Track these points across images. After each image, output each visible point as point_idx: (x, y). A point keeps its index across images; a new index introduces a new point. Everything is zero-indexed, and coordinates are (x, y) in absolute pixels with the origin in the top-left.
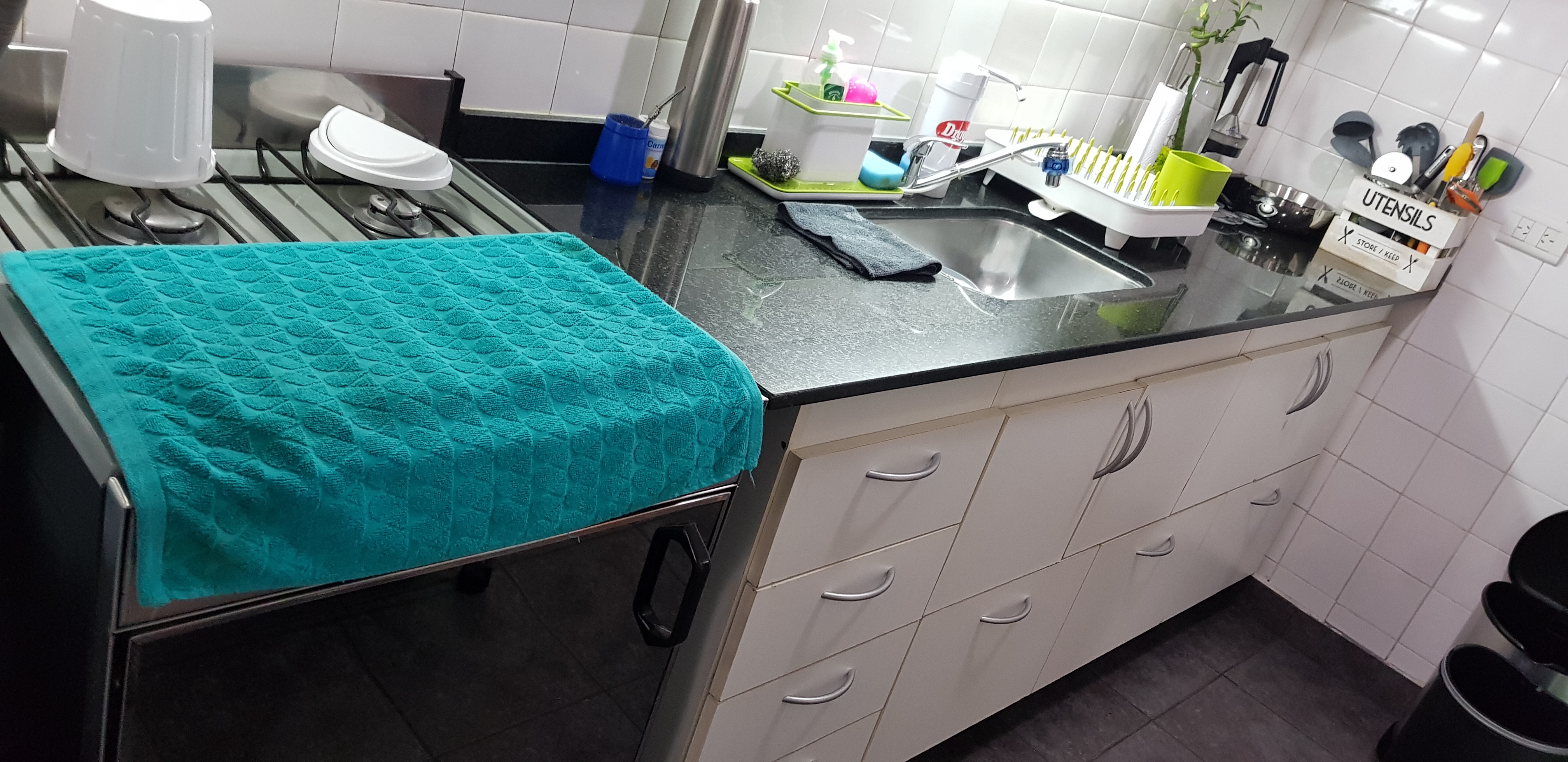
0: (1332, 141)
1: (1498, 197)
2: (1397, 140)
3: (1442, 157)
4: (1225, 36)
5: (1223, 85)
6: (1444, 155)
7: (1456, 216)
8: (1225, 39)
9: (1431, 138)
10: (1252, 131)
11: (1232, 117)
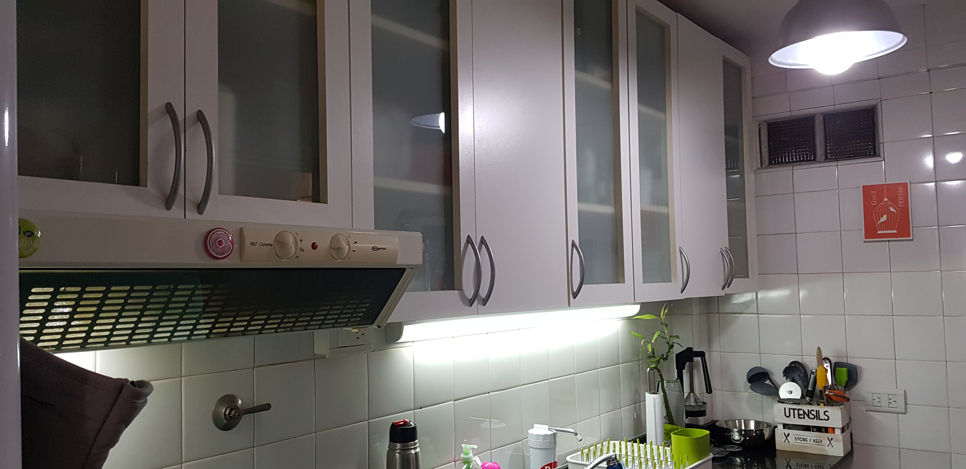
0: (751, 387)
1: (853, 387)
2: (784, 377)
3: (812, 378)
4: (667, 356)
5: (679, 380)
6: (812, 376)
7: (838, 407)
8: (668, 358)
9: (801, 369)
10: (706, 397)
11: (692, 394)
